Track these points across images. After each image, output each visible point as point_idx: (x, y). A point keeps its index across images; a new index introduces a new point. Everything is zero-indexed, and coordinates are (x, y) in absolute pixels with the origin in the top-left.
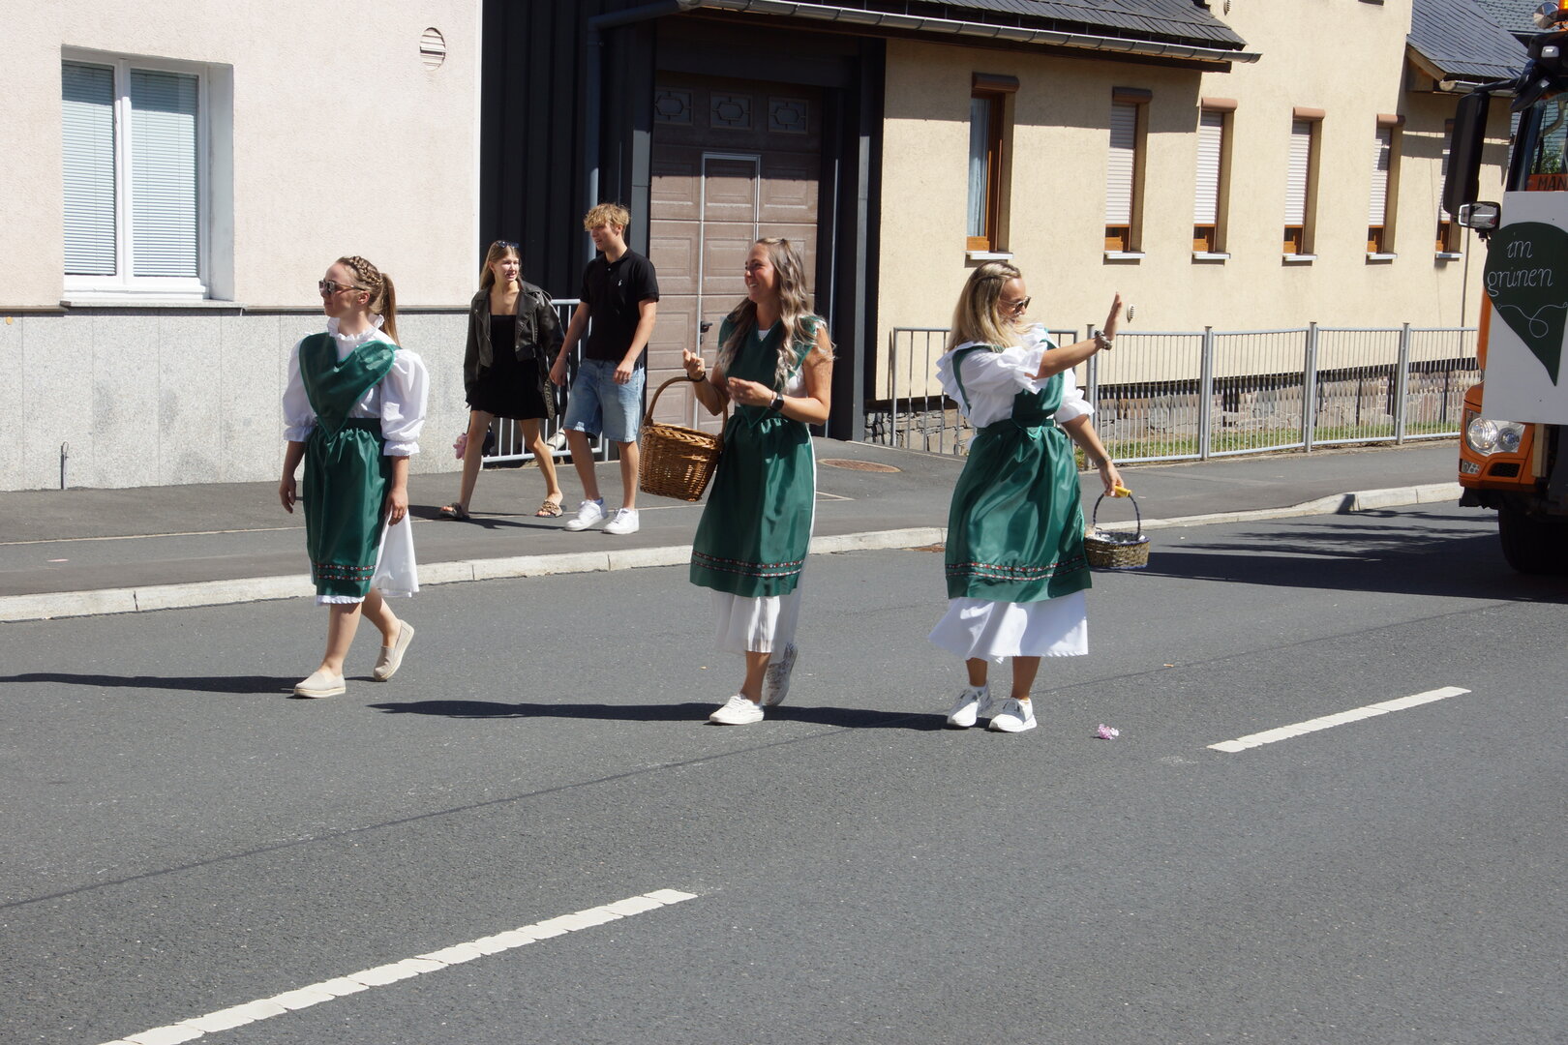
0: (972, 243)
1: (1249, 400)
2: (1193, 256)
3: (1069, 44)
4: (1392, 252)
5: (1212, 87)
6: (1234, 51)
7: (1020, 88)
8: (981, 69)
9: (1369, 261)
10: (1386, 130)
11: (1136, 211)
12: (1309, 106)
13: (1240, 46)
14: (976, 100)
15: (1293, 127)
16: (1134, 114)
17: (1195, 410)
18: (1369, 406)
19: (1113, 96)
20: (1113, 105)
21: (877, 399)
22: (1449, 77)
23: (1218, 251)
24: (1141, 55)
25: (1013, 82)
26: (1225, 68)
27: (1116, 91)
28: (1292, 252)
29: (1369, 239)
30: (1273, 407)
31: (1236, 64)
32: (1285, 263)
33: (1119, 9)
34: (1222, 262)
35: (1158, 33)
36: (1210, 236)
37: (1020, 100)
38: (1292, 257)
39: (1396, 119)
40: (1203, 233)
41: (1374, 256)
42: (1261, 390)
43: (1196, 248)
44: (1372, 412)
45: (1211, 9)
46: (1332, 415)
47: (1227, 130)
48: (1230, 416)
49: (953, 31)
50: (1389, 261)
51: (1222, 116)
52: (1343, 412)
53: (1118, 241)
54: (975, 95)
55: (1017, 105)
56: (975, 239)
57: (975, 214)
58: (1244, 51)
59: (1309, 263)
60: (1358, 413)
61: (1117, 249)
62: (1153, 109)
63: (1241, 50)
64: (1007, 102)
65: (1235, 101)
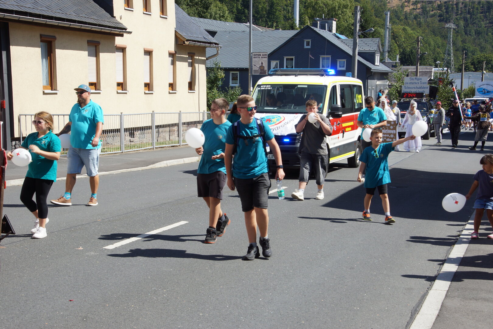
0: (45, 88)
1: (137, 134)
2: (117, 92)
3: (71, 26)
4: (176, 90)
5: (119, 41)
6: (124, 30)
7: (57, 40)
8: (43, 33)
9: (170, 93)
10: (171, 55)
11: (98, 78)
12: (149, 48)
13: (126, 29)
14: (41, 43)
15: (144, 54)
16: (95, 49)
17: (119, 138)
18: (173, 135)
19: (88, 43)
20: (88, 46)
21: (15, 137)
22: (187, 40)
23: (124, 90)
24: (95, 30)
25: (55, 38)
26: (122, 35)
27: (88, 41)
28: (147, 90)
29: (169, 87)
30: (145, 136)
31: (125, 34)
32: (145, 93)
33: (87, 16)
34: (126, 93)
35: (100, 24)
36: (122, 85)
37: (57, 43)
38: (147, 92)
39: (174, 52)
40: (119, 84)
41: (171, 91)
42: (141, 131)
43: (118, 89)
44: (174, 137)
45: (116, 18)
46: (162, 138)
47: (124, 54)
48: (132, 139)
49: (31, 21)
50: (175, 93)
51: (123, 50)
52: (165, 137)
53: (93, 87)
54: (42, 41)
55: (56, 45)
56: (46, 86)
57: (45, 78)
58: (127, 30)
59: (152, 94)
60: (170, 137)
61: (93, 89)
62: (101, 47)
63: (126, 30)
64: (53, 44)
65: (126, 45)
